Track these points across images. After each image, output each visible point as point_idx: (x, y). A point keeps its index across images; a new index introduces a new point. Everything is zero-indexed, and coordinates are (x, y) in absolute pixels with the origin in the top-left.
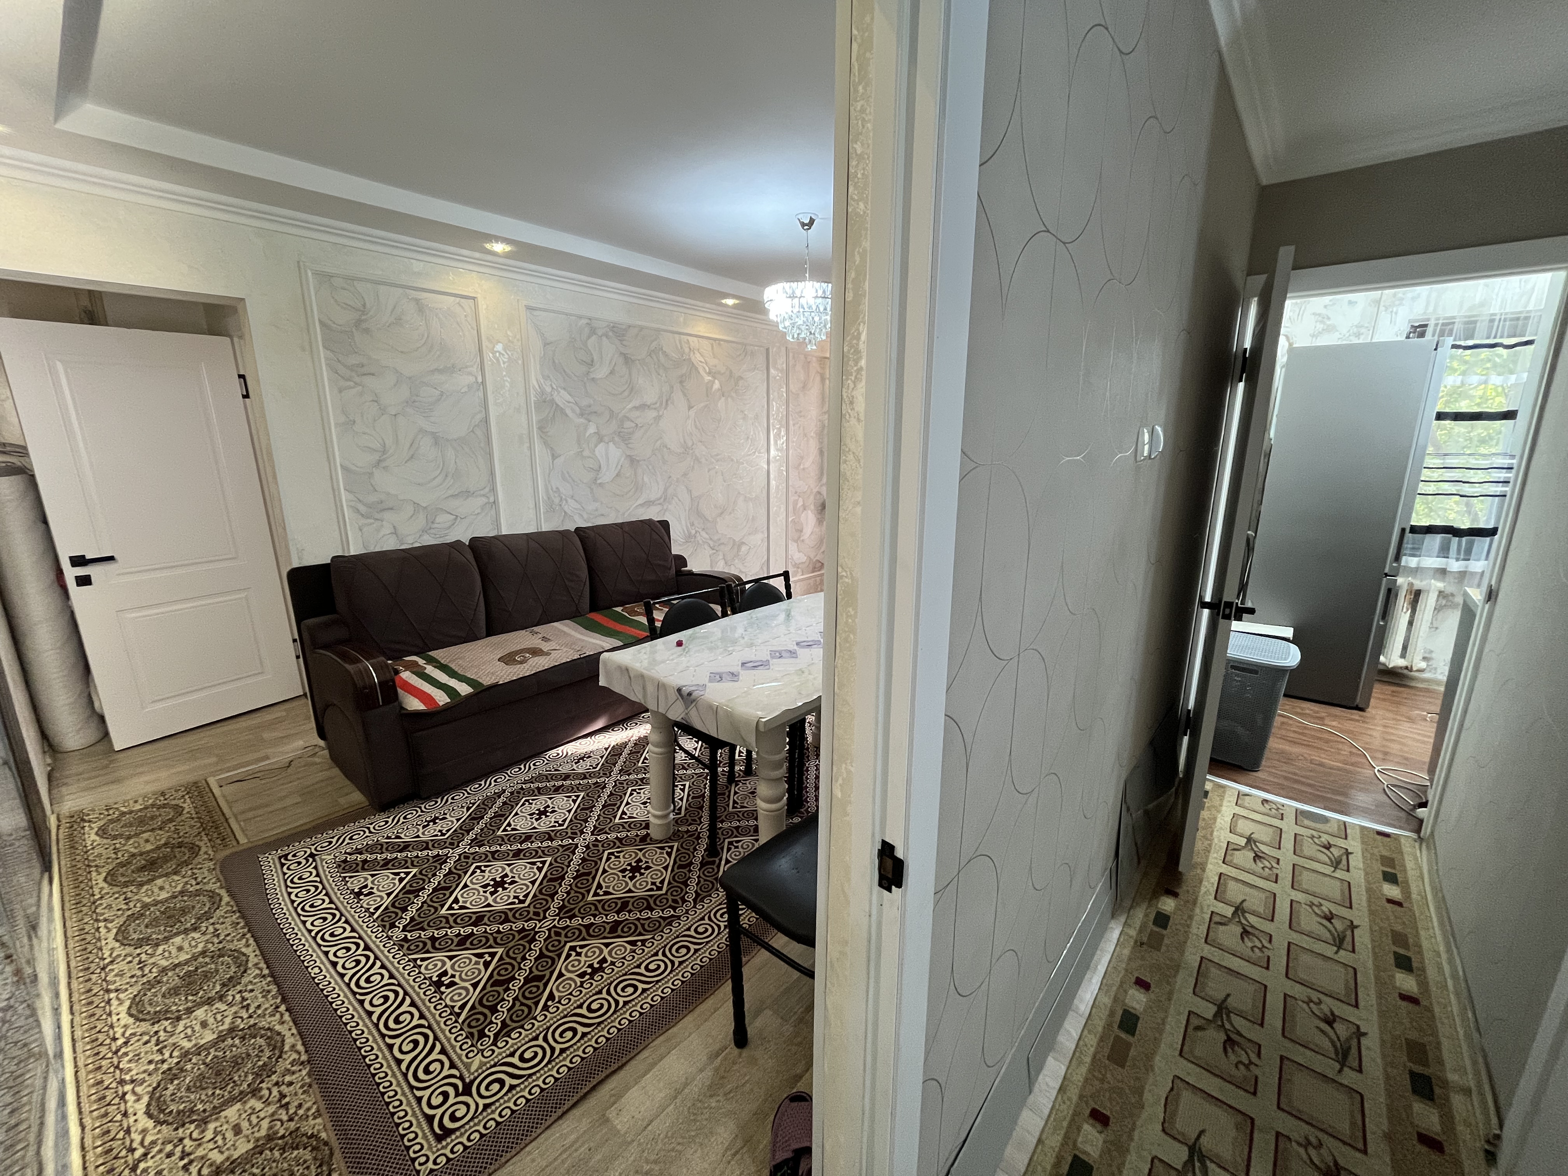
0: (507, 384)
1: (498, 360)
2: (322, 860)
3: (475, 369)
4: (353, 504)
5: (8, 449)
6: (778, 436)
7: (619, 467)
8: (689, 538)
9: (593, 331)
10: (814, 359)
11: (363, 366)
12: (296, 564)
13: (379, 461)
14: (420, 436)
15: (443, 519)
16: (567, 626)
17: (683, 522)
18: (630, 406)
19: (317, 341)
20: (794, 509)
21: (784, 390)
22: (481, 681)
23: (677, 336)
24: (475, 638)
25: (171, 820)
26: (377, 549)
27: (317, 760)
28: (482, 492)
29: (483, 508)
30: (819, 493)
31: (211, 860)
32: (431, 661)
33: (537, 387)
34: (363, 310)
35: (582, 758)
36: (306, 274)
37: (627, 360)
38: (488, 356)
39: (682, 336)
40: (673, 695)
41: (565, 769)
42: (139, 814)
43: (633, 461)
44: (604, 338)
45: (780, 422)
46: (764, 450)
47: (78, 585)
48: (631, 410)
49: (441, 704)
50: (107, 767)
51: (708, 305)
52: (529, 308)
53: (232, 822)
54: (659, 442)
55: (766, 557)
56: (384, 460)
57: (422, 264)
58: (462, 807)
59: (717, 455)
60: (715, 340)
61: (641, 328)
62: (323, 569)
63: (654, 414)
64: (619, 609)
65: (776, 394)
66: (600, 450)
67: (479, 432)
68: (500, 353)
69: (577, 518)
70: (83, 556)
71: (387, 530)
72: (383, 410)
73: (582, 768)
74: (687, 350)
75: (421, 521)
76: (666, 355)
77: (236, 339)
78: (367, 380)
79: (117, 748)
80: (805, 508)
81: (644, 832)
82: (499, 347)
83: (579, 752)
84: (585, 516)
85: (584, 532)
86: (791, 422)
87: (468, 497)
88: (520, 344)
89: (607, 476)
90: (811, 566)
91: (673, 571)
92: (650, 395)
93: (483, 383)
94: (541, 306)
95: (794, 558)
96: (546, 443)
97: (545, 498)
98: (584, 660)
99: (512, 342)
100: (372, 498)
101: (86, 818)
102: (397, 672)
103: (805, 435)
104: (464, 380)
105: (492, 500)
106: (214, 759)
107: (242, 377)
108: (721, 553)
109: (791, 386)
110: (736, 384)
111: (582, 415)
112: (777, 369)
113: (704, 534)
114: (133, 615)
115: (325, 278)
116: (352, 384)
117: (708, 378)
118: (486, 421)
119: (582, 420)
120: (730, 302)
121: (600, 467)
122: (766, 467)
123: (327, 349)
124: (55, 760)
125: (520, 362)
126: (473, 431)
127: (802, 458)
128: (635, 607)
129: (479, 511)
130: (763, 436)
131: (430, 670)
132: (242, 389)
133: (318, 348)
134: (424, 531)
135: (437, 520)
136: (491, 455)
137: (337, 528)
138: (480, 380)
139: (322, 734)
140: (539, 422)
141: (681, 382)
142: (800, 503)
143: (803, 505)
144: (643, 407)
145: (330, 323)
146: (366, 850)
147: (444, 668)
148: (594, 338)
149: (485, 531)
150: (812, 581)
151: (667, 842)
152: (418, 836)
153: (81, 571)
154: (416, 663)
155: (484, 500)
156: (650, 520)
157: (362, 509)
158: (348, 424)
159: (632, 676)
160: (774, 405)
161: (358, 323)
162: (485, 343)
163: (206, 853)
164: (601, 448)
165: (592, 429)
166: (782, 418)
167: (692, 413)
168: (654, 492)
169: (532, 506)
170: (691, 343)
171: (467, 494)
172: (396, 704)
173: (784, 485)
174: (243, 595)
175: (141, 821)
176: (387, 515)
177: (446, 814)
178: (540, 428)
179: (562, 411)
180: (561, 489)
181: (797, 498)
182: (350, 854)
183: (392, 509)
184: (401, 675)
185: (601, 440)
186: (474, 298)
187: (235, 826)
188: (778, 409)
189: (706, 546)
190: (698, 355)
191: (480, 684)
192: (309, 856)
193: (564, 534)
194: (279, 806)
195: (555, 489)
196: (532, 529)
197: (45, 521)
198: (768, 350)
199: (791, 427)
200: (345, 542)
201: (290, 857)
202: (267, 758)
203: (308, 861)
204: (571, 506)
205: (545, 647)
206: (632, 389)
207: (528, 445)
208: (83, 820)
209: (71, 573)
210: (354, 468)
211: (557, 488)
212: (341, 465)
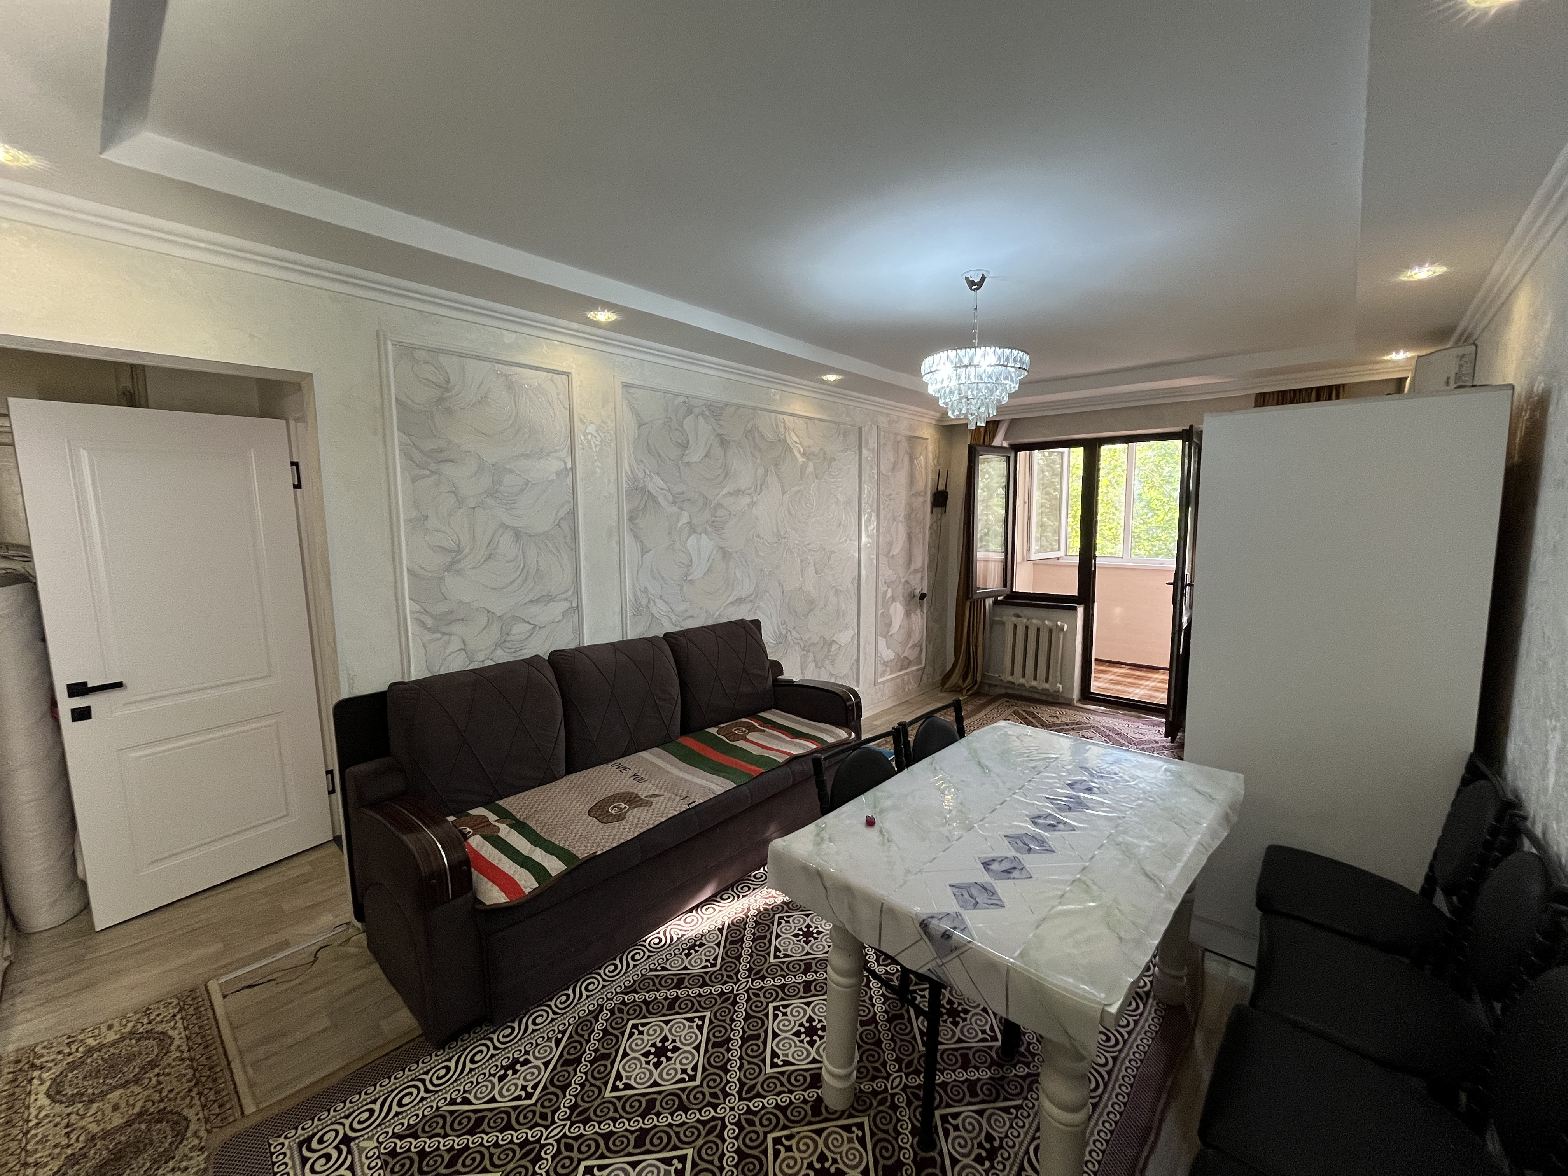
0: (598, 470)
1: (590, 443)
2: (361, 1150)
3: (565, 453)
4: (417, 616)
5: (11, 552)
6: (869, 520)
7: (711, 560)
8: (782, 639)
9: (690, 411)
10: (904, 438)
11: (441, 451)
12: (345, 695)
13: (452, 563)
14: (500, 532)
15: (520, 629)
16: (659, 757)
17: (774, 619)
18: (725, 492)
19: (392, 423)
20: (883, 601)
21: (875, 471)
22: (574, 851)
23: (773, 415)
24: (555, 779)
25: (153, 1064)
26: (443, 671)
27: (352, 950)
28: (564, 596)
29: (564, 614)
30: (907, 582)
31: (202, 1149)
32: (504, 815)
33: (630, 473)
34: (446, 386)
35: (692, 947)
36: (385, 344)
37: (723, 442)
38: (580, 437)
39: (779, 416)
40: (915, 931)
41: (675, 967)
42: (112, 1050)
43: (725, 554)
44: (700, 418)
45: (871, 507)
46: (855, 537)
47: (74, 720)
48: (725, 496)
49: (527, 891)
50: (80, 959)
51: (805, 382)
52: (626, 386)
53: (236, 1066)
54: (751, 533)
55: (855, 657)
56: (459, 561)
57: (514, 335)
58: (549, 1039)
59: (809, 544)
60: (810, 418)
61: (738, 406)
62: (378, 699)
63: (747, 500)
64: (713, 731)
65: (867, 475)
66: (692, 541)
67: (565, 525)
68: (592, 434)
69: (665, 622)
70: (85, 684)
71: (456, 645)
72: (460, 502)
73: (696, 964)
74: (782, 430)
75: (495, 632)
76: (762, 436)
77: (292, 423)
78: (446, 468)
79: (99, 926)
80: (893, 599)
81: (811, 1094)
82: (591, 429)
83: (689, 935)
84: (674, 618)
85: (674, 638)
86: (882, 506)
87: (549, 602)
88: (613, 425)
89: (697, 572)
90: (899, 665)
91: (770, 681)
92: (745, 481)
93: (573, 469)
94: (638, 382)
95: (884, 657)
96: (636, 537)
97: (633, 600)
98: (693, 812)
99: (606, 423)
100: (441, 608)
101: (38, 1062)
102: (465, 837)
103: (894, 519)
104: (553, 465)
105: (575, 605)
106: (219, 946)
107: (295, 464)
108: (811, 654)
109: (882, 467)
110: (830, 465)
111: (674, 503)
112: (869, 450)
113: (794, 633)
114: (139, 754)
115: (407, 351)
116: (428, 473)
117: (801, 460)
118: (573, 513)
119: (675, 509)
120: (831, 378)
121: (691, 561)
122: (857, 555)
123: (402, 431)
124: (16, 948)
125: (613, 444)
126: (558, 525)
127: (892, 544)
128: (731, 727)
129: (560, 618)
130: (855, 521)
131: (506, 832)
132: (293, 479)
133: (392, 429)
134: (499, 644)
135: (513, 632)
136: (576, 552)
137: (398, 647)
138: (569, 466)
139: (359, 913)
140: (630, 511)
141: (776, 465)
142: (889, 594)
143: (892, 596)
144: (738, 492)
145: (409, 402)
146: (424, 1131)
147: (521, 827)
148: (690, 417)
149: (564, 641)
150: (899, 681)
151: (851, 1116)
152: (493, 1100)
153: (79, 702)
154: (485, 819)
155: (567, 605)
156: (742, 620)
157: (429, 622)
158: (419, 522)
159: (827, 884)
160: (866, 488)
161: (440, 400)
162: (577, 424)
163: (195, 1134)
164: (693, 539)
165: (685, 519)
166: (873, 501)
167: (786, 496)
168: (746, 588)
169: (617, 609)
170: (787, 422)
171: (549, 598)
172: (470, 895)
173: (874, 575)
174: (273, 721)
175: (113, 1066)
176: (457, 628)
177: (527, 1053)
178: (631, 519)
179: (654, 499)
180: (651, 590)
181: (886, 588)
182: (401, 1137)
183: (463, 620)
184: (470, 841)
185: (693, 530)
186: (567, 374)
187: (239, 1077)
188: (869, 492)
189: (797, 648)
190: (793, 435)
191: (574, 857)
192: (340, 1142)
193: (652, 641)
194: (299, 1036)
195: (643, 589)
196: (615, 637)
197: (44, 640)
198: (860, 429)
199: (882, 512)
200: (405, 663)
201: (315, 1145)
202: (286, 944)
203: (340, 1152)
204: (659, 608)
205: (643, 791)
206: (727, 474)
207: (617, 538)
208: (33, 1066)
209: (66, 705)
210: (421, 572)
211: (646, 588)
212: (408, 569)
